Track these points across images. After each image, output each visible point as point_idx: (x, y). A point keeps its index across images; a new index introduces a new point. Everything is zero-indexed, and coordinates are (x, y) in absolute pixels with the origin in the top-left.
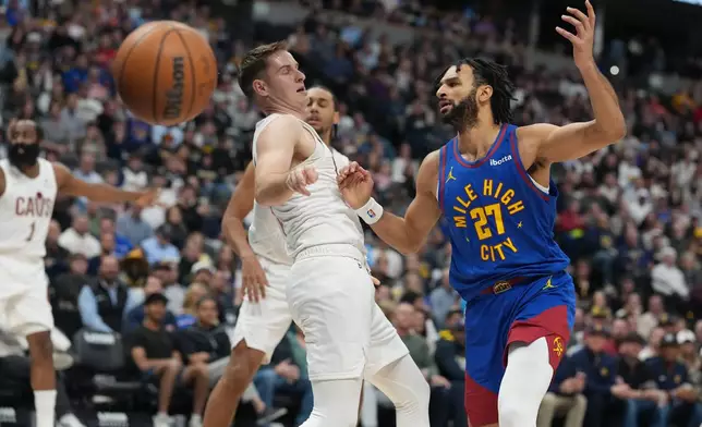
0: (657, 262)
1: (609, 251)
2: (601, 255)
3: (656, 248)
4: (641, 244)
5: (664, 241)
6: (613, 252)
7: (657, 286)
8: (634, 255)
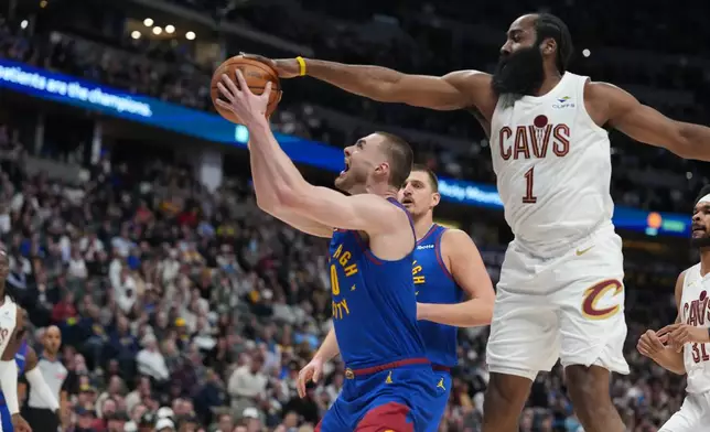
0: (141, 348)
1: (100, 337)
2: (93, 341)
3: (141, 334)
4: (129, 331)
5: (149, 330)
6: (105, 338)
7: (143, 369)
8: (125, 341)
